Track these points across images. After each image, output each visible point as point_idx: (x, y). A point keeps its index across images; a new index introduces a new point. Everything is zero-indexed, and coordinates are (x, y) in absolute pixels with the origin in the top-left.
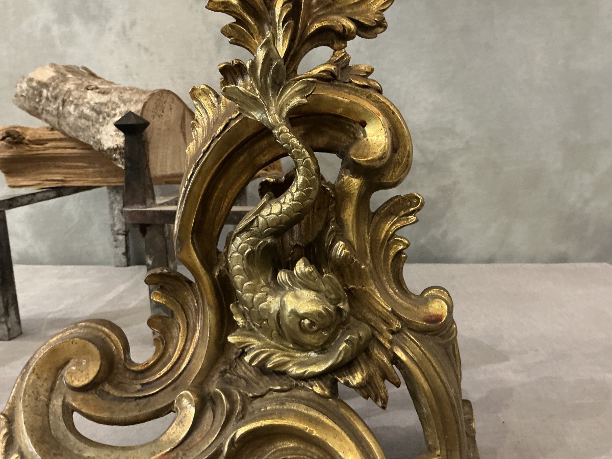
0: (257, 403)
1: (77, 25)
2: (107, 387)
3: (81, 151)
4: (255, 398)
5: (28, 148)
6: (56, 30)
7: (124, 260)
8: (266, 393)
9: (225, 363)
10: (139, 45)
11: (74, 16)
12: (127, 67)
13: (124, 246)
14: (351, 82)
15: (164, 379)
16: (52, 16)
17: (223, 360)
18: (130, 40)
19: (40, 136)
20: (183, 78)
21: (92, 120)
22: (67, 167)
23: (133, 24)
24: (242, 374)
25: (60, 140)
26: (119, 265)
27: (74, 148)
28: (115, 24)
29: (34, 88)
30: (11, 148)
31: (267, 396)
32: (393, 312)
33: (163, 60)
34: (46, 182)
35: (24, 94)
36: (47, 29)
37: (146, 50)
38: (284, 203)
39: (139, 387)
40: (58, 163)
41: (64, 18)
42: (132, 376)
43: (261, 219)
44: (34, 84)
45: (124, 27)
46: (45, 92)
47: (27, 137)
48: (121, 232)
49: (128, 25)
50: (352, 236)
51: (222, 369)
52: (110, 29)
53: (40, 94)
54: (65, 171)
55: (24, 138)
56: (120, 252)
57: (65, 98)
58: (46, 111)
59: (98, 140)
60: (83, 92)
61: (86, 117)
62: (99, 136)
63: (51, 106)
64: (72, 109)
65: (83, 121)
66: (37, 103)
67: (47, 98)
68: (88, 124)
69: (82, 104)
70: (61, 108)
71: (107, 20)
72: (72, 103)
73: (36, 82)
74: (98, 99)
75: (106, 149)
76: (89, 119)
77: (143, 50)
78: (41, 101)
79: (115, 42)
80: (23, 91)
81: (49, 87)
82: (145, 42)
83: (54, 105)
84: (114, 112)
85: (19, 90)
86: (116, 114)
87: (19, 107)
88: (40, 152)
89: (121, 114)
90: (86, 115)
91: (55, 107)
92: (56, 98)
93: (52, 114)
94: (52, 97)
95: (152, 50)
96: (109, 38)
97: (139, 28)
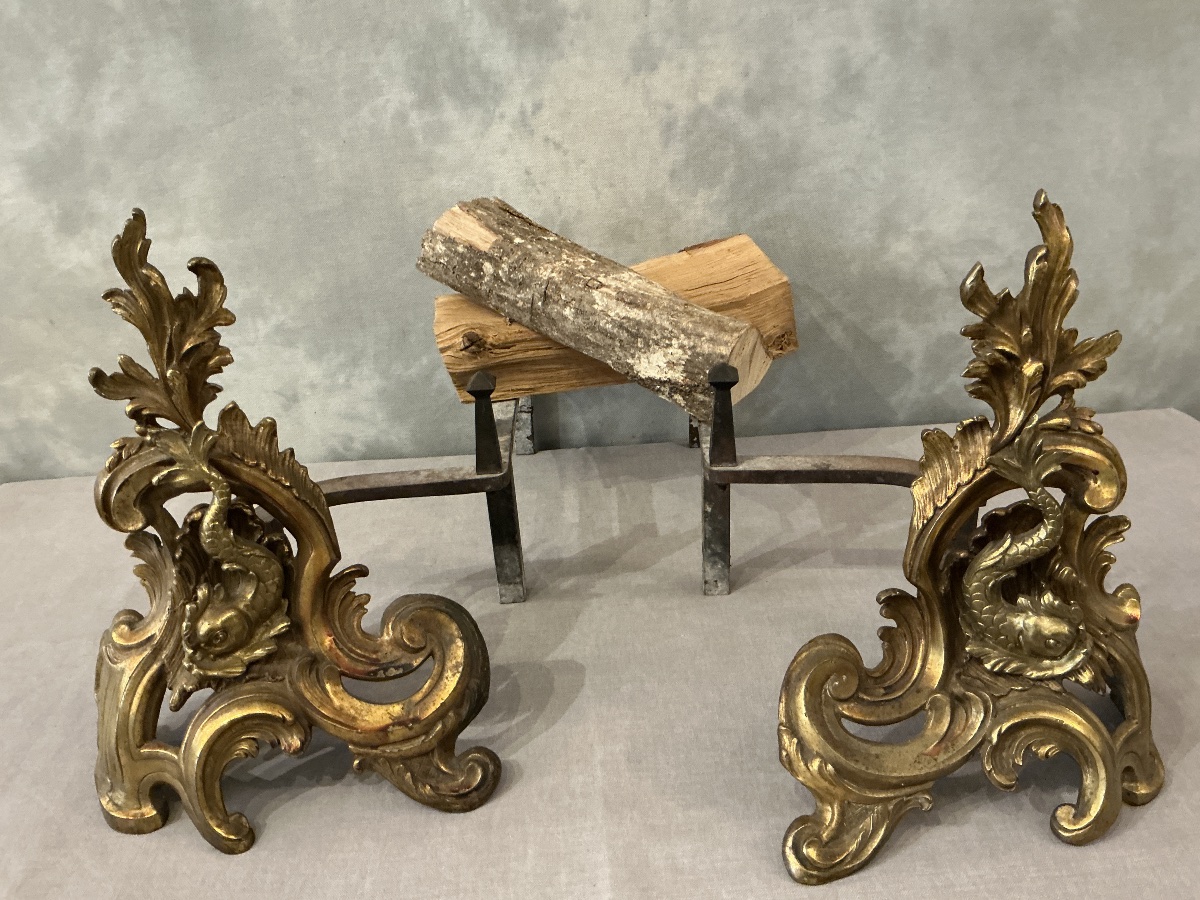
0: (1003, 702)
1: (450, 112)
2: (861, 695)
3: (557, 352)
4: (1002, 696)
5: (493, 355)
6: (415, 119)
7: (530, 446)
8: (1009, 693)
9: (957, 667)
10: (547, 140)
11: (444, 97)
12: (528, 173)
13: (530, 427)
14: (1080, 429)
15: (902, 681)
16: (409, 97)
17: (955, 664)
18: (532, 133)
19: (506, 338)
20: (611, 185)
21: (621, 341)
22: (536, 371)
23: (538, 107)
24: (975, 675)
25: (532, 340)
26: (523, 452)
27: (549, 348)
28: (510, 109)
29: (462, 256)
30: (476, 358)
31: (1010, 695)
32: (1108, 621)
33: (583, 162)
34: (511, 393)
35: (442, 261)
36: (401, 117)
37: (558, 146)
38: (1032, 546)
39: (882, 691)
40: (525, 368)
41: (427, 99)
42: (872, 680)
43: (1007, 557)
44: (460, 249)
45: (523, 113)
46: (488, 267)
47: (490, 340)
48: (525, 408)
49: (529, 109)
50: (1075, 562)
51: (957, 671)
52: (502, 116)
53: (479, 268)
54: (532, 376)
55: (486, 342)
56: (524, 436)
57: (549, 292)
58: (499, 296)
59: (627, 363)
60: (581, 289)
61: (604, 332)
62: (630, 361)
63: (510, 293)
64: (568, 312)
65: (598, 336)
66: (474, 279)
67: (496, 278)
68: (610, 342)
69: (594, 313)
70: (540, 304)
71: (497, 103)
72: (566, 304)
73: (465, 247)
74: (621, 311)
75: (644, 377)
76: (613, 337)
77: (552, 147)
78: (482, 278)
79: (510, 135)
80: (440, 256)
81: (497, 261)
82: (555, 135)
83: (519, 293)
84: (667, 342)
85: (431, 253)
86: (671, 345)
87: (432, 276)
88: (507, 358)
89: (682, 347)
90: (606, 330)
91: (522, 297)
92: (521, 285)
93: (514, 304)
94: (510, 279)
95: (565, 146)
96: (501, 131)
97: (546, 113)
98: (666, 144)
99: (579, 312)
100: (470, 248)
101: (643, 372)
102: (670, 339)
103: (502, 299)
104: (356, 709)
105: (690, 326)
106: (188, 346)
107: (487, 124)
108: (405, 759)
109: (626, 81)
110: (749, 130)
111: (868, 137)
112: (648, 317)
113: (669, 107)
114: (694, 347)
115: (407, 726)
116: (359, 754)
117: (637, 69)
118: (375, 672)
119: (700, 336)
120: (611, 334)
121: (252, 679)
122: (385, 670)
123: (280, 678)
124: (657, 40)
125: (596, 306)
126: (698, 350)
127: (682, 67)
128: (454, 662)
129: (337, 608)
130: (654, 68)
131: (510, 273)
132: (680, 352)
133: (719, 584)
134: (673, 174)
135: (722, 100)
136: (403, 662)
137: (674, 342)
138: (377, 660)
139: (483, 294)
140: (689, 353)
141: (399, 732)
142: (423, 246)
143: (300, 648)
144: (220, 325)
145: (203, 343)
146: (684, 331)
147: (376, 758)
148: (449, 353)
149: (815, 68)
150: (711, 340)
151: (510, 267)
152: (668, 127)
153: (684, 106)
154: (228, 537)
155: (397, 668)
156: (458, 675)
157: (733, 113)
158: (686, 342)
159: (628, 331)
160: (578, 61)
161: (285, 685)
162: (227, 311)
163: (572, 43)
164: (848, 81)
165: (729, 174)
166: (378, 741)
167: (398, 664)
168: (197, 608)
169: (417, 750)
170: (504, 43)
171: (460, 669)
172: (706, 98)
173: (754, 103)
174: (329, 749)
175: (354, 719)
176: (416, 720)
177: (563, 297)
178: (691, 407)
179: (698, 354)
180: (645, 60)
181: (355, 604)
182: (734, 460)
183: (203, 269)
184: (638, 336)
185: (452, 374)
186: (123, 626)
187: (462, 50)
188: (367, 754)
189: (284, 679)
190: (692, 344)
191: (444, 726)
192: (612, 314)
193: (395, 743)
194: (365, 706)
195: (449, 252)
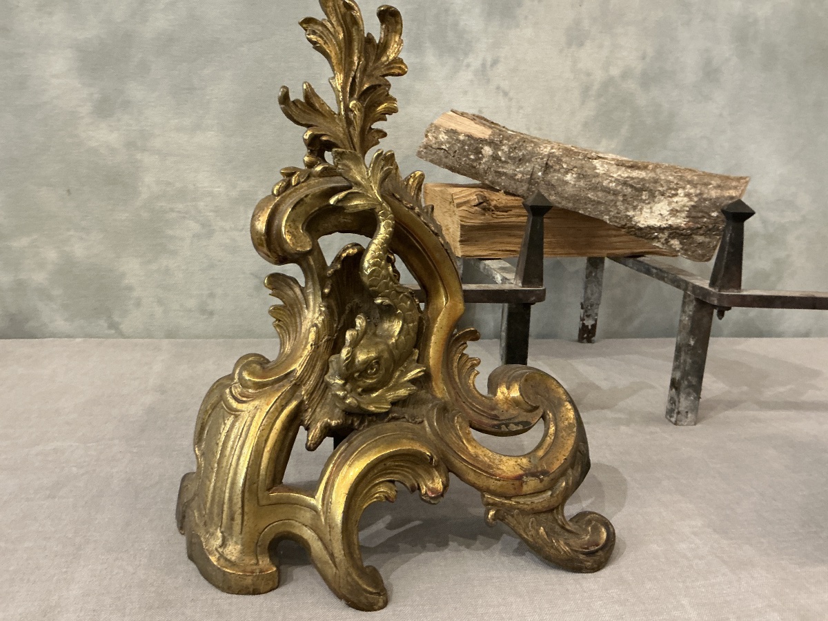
5: (494, 216)
10: (498, 88)
11: (428, 45)
18: (488, 81)
21: (624, 196)
23: (495, 62)
28: (475, 61)
29: (463, 143)
30: (485, 214)
33: (521, 108)
35: (444, 147)
37: (506, 94)
44: (461, 137)
45: (484, 65)
46: (487, 150)
49: (489, 63)
52: (468, 66)
53: (478, 152)
55: (491, 204)
57: (550, 163)
58: (496, 172)
59: (627, 216)
60: (581, 160)
61: (607, 190)
62: (631, 213)
63: (509, 169)
64: (569, 177)
65: (600, 194)
66: (473, 160)
67: (495, 158)
68: (611, 197)
69: (597, 175)
70: (540, 174)
71: (466, 54)
72: (567, 172)
73: (466, 136)
74: (624, 173)
75: (642, 226)
76: (616, 193)
77: (501, 94)
78: (481, 159)
79: (472, 81)
80: (442, 143)
81: (497, 144)
82: (505, 85)
83: (518, 167)
84: (673, 192)
85: (434, 142)
86: (676, 195)
87: (432, 161)
88: (505, 220)
89: (688, 195)
90: (609, 189)
91: (520, 172)
92: (521, 161)
93: (512, 177)
94: (510, 158)
95: (511, 94)
96: (465, 76)
97: (501, 68)
98: (583, 102)
99: (581, 176)
100: (470, 136)
101: (642, 222)
102: (676, 189)
103: (499, 174)
104: (489, 458)
105: (696, 178)
106: (366, 86)
107: (455, 70)
108: (536, 513)
109: (561, 51)
110: (642, 100)
111: (721, 115)
112: (652, 175)
113: (589, 75)
114: (701, 194)
115: (538, 477)
116: (494, 505)
117: (569, 44)
118: (499, 426)
119: (706, 184)
120: (614, 191)
121: (395, 419)
122: (507, 425)
123: (420, 420)
124: (586, 24)
125: (597, 171)
126: (705, 196)
127: (601, 46)
128: (566, 423)
129: (455, 364)
130: (581, 44)
131: (510, 152)
132: (686, 199)
133: (689, 415)
134: (586, 125)
135: (625, 75)
136: (520, 419)
137: (680, 191)
138: (496, 416)
139: (482, 171)
140: (696, 199)
141: (531, 484)
142: (427, 136)
143: (429, 396)
144: (393, 75)
145: (380, 86)
146: (689, 182)
147: (511, 508)
148: (464, 208)
149: (689, 61)
150: (719, 187)
151: (511, 148)
152: (586, 90)
153: (599, 76)
154: (387, 269)
155: (517, 424)
156: (574, 435)
157: (631, 85)
158: (692, 191)
159: (632, 186)
160: (528, 32)
161: (424, 428)
162: (401, 62)
163: (526, 17)
164: (710, 73)
165: (624, 130)
166: (513, 492)
167: (516, 421)
168: (358, 334)
169: (546, 504)
170: (477, 10)
171: (575, 429)
172: (615, 72)
173: (647, 80)
174: (417, 523)
175: (490, 466)
176: (545, 473)
177: (565, 166)
178: (686, 250)
179: (705, 200)
180: (576, 37)
181: (469, 364)
182: (739, 286)
183: (389, 17)
184: (642, 192)
185: (462, 226)
186: (254, 365)
187: (447, 11)
188: (503, 504)
189: (423, 421)
190: (698, 192)
191: (567, 484)
192: (615, 175)
193: (525, 495)
194: (498, 457)
195: (450, 140)
